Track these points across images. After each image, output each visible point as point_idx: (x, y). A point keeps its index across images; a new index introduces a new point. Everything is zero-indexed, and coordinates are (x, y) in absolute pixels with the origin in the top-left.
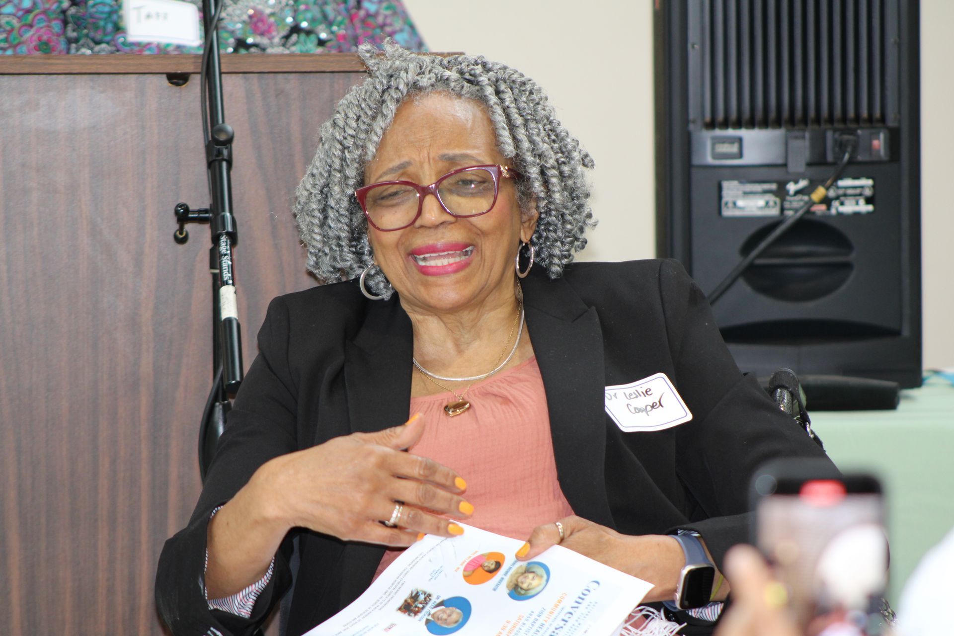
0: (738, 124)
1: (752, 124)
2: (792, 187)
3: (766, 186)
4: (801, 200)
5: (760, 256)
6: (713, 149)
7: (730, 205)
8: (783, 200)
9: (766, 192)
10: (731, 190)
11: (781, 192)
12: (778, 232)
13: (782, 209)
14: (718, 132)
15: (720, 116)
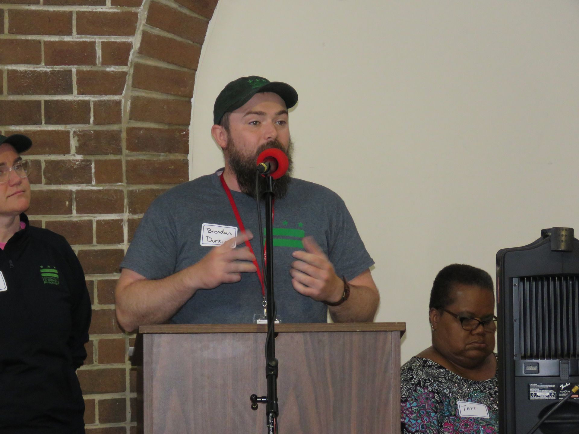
0: (537, 357)
1: (543, 357)
2: (562, 386)
3: (550, 386)
4: (567, 393)
5: (547, 419)
6: (525, 369)
7: (533, 395)
8: (558, 392)
9: (550, 389)
10: (534, 388)
11: (558, 390)
12: (556, 407)
13: (558, 397)
14: (527, 361)
15: (529, 353)
